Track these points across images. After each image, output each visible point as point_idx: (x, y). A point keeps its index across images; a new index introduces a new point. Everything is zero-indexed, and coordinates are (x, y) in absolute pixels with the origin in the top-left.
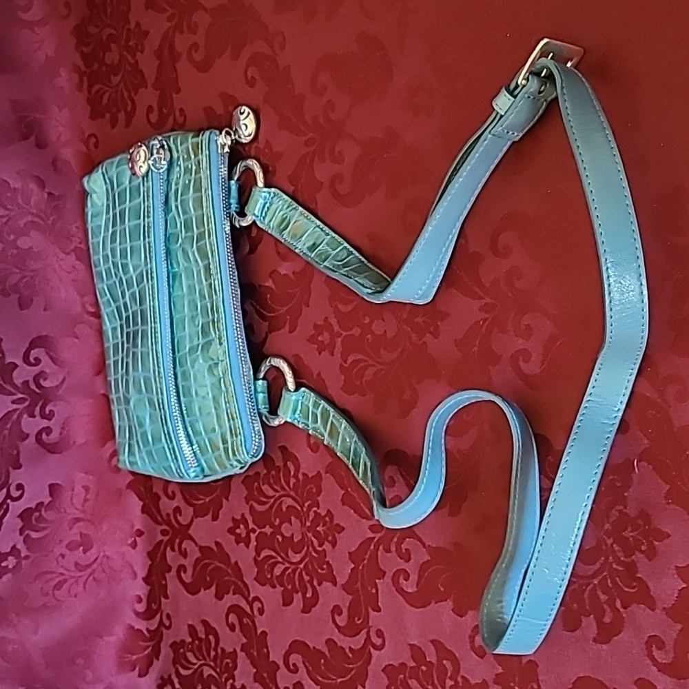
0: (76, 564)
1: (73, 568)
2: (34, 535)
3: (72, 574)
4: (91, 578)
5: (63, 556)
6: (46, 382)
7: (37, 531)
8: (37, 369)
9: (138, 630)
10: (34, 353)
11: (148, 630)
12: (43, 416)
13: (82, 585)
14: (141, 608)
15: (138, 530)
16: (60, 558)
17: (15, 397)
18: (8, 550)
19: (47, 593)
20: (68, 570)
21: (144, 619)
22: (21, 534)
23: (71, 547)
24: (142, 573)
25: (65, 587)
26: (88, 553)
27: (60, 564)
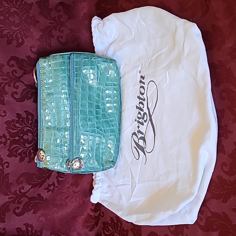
0: (73, 191)
1: (72, 192)
2: (60, 179)
3: (72, 194)
4: (78, 197)
9: (91, 215)
11: (94, 216)
13: (75, 199)
14: (93, 208)
16: (68, 188)
18: (52, 183)
19: (63, 200)
20: (70, 193)
21: (93, 212)
22: (56, 179)
23: (72, 185)
25: (69, 198)
26: (77, 188)
27: (68, 190)
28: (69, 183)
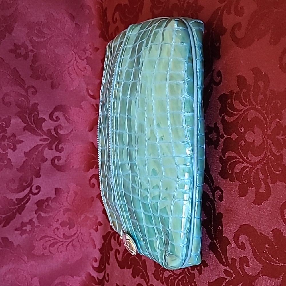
0: (64, 234)
1: (62, 236)
2: (43, 214)
3: (61, 240)
4: (71, 244)
5: (58, 229)
6: (61, 131)
7: (45, 213)
8: (57, 123)
9: (93, 276)
10: (56, 114)
11: (98, 278)
12: (57, 150)
13: (65, 247)
14: (96, 265)
15: (100, 222)
16: (56, 230)
17: (42, 138)
18: (28, 221)
19: (46, 248)
20: (59, 237)
21: (97, 272)
22: (36, 213)
23: (63, 224)
24: (99, 246)
25: (56, 246)
26: (71, 230)
27: (56, 233)
28: (58, 220)
